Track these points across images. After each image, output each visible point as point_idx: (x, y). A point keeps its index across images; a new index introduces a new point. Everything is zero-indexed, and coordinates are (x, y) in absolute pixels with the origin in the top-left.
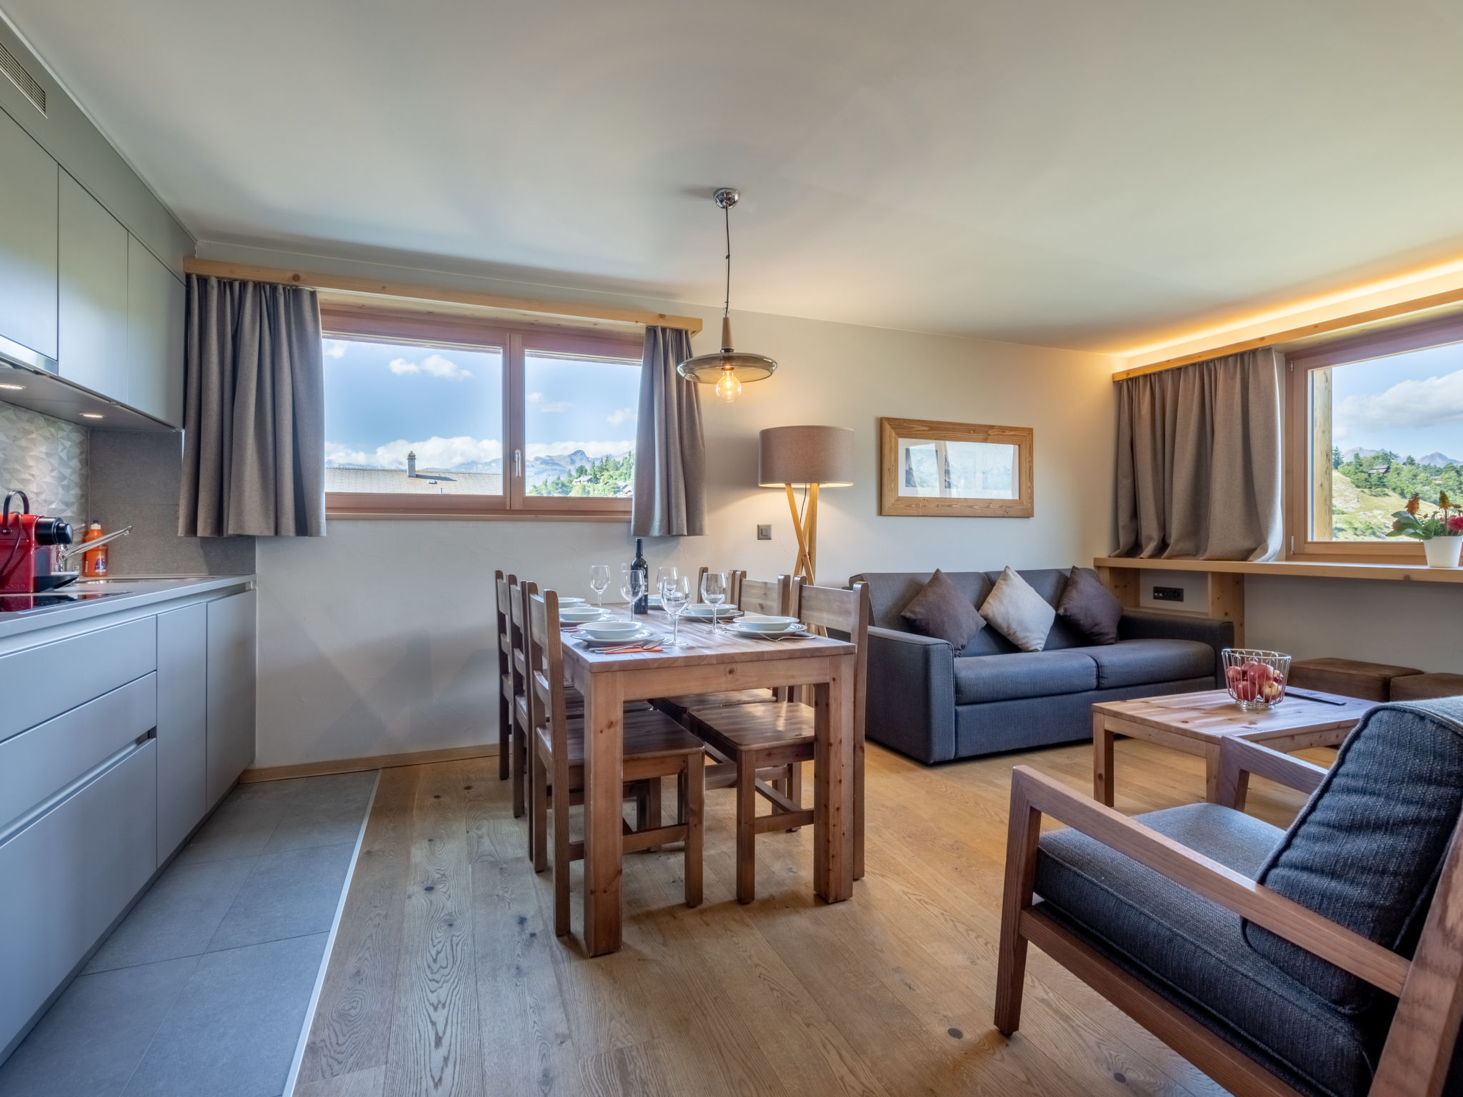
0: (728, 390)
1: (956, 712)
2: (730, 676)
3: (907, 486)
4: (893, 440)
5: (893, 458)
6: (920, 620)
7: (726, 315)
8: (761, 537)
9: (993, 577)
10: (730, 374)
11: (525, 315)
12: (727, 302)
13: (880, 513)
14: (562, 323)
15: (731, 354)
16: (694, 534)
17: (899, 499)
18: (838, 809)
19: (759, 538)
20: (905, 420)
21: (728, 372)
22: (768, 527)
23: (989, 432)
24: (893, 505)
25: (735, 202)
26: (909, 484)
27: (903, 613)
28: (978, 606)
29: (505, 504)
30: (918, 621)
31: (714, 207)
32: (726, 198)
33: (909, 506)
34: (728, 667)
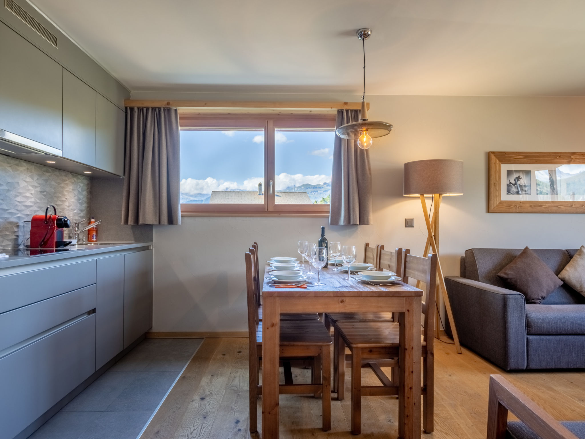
0: (364, 142)
1: (527, 339)
2: (341, 304)
3: (507, 194)
4: (497, 166)
5: (497, 176)
6: (511, 279)
7: (363, 100)
8: (407, 226)
9: (572, 253)
10: (366, 133)
11: (273, 110)
12: (364, 93)
13: (488, 211)
14: (293, 112)
15: (366, 122)
16: (364, 224)
17: (502, 202)
18: (411, 388)
19: (406, 227)
20: (506, 153)
21: (364, 132)
22: (412, 220)
23: (572, 157)
24: (497, 206)
25: (369, 35)
26: (510, 192)
27: (499, 274)
28: (558, 272)
29: (265, 208)
30: (509, 279)
31: (358, 40)
32: (363, 34)
33: (510, 207)
34: (341, 299)
